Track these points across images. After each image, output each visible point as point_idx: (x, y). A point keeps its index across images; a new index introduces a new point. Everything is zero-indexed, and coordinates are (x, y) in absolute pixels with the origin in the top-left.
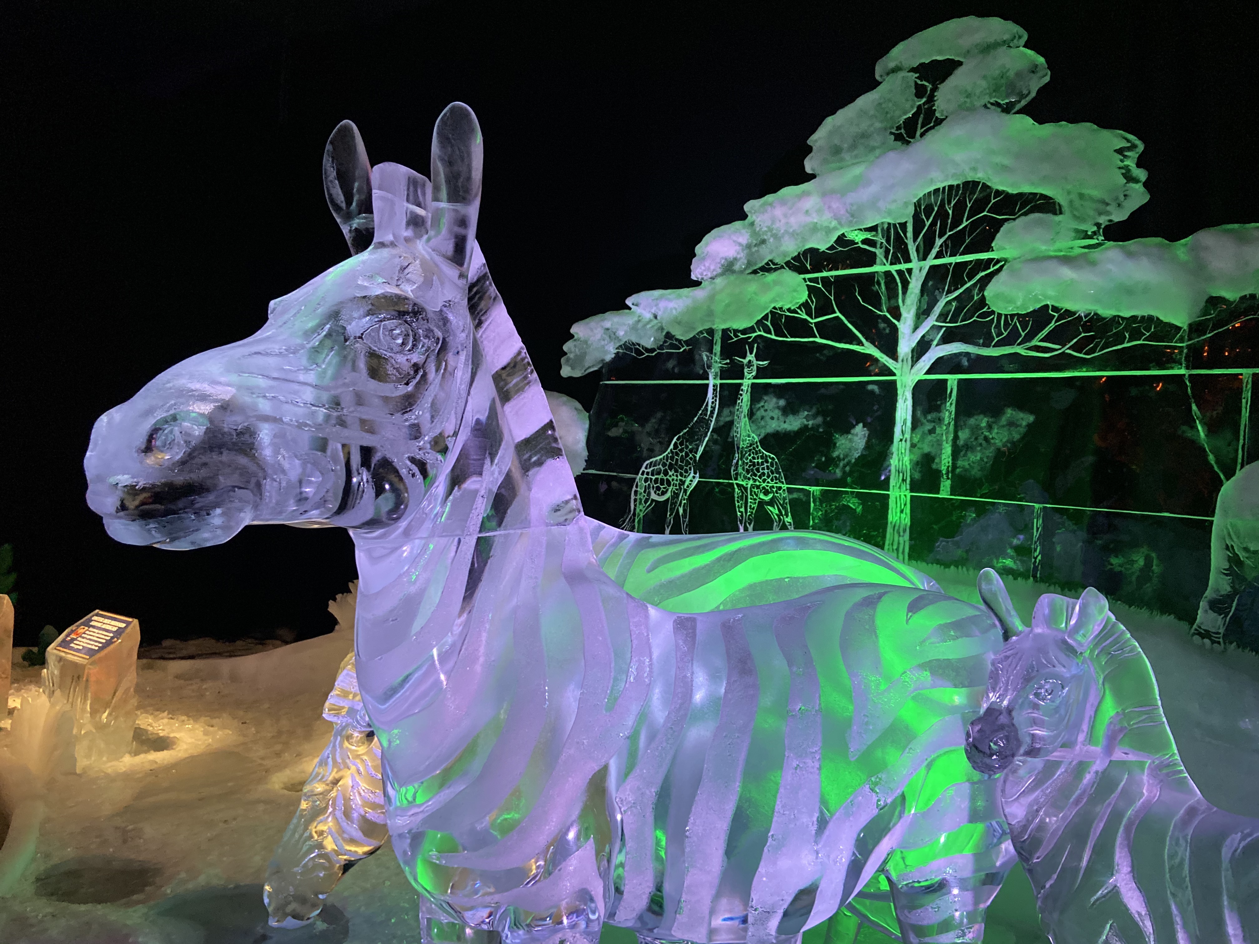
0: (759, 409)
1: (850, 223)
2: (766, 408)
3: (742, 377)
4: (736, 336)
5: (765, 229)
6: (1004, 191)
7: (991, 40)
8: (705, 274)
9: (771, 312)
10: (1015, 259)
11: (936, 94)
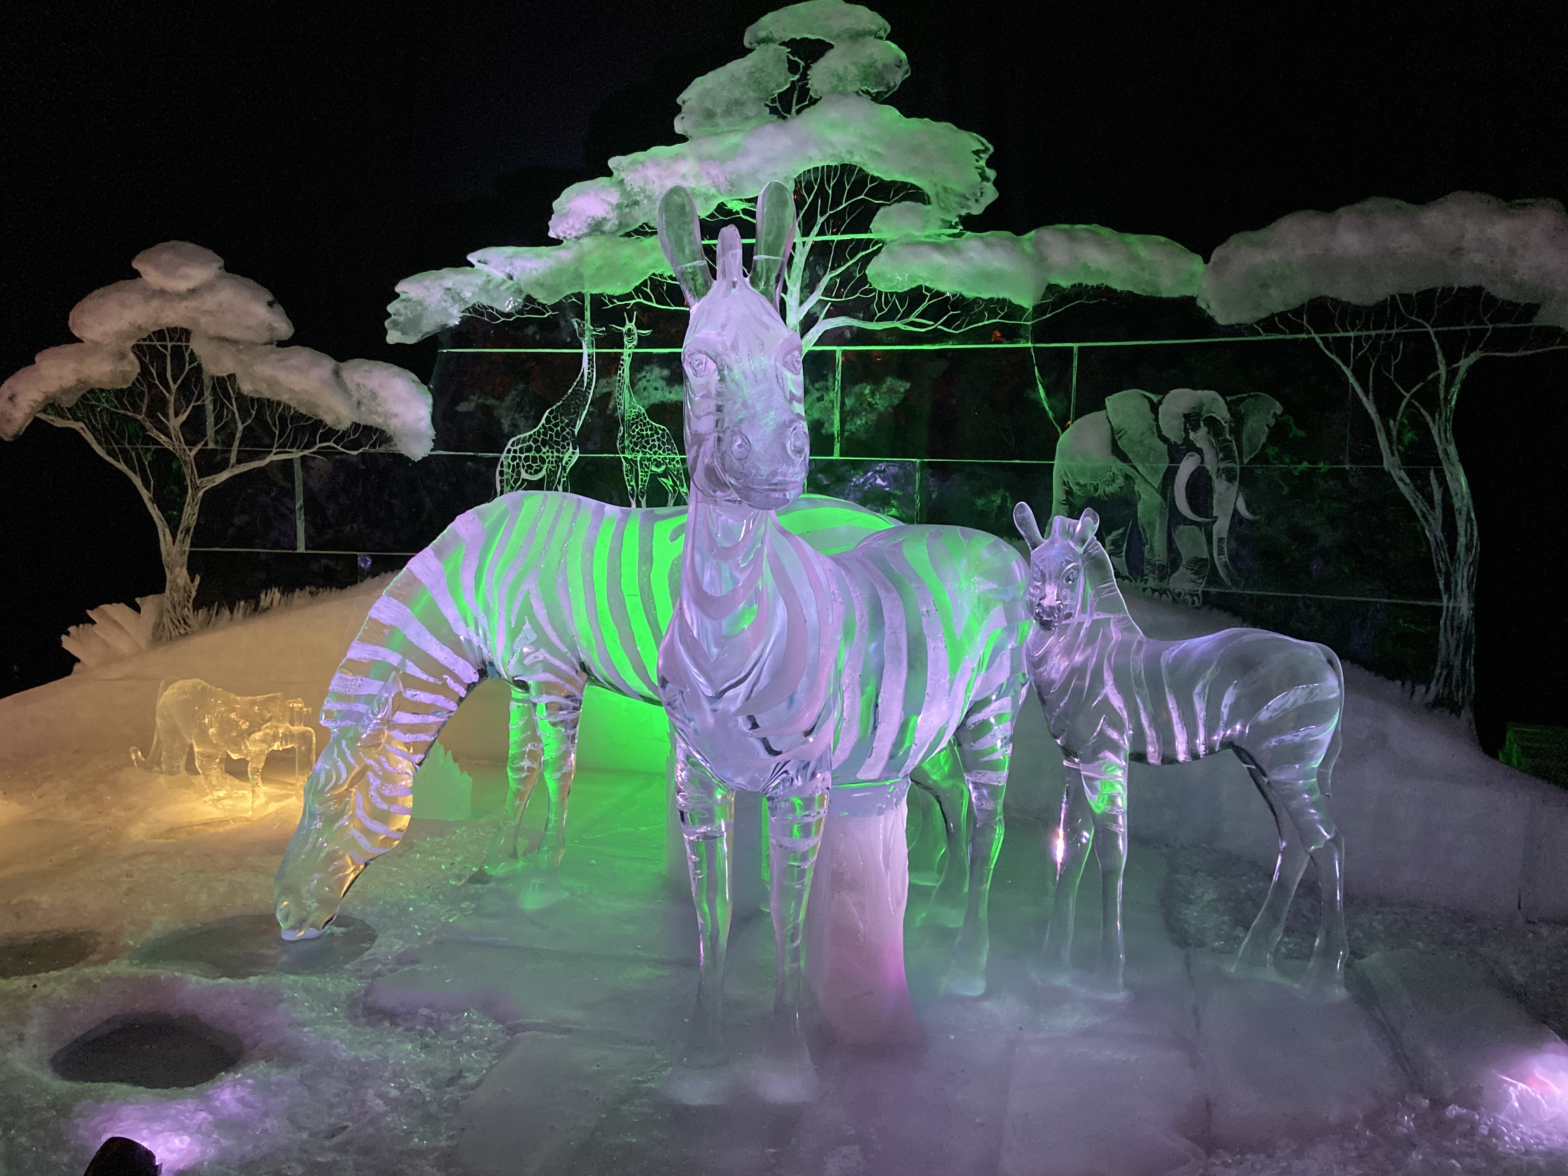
0: (640, 379)
1: (730, 193)
2: (648, 378)
3: (622, 346)
4: (613, 303)
5: (637, 189)
6: (878, 178)
7: (860, 28)
8: (568, 232)
9: (650, 278)
10: (892, 241)
11: (808, 72)
